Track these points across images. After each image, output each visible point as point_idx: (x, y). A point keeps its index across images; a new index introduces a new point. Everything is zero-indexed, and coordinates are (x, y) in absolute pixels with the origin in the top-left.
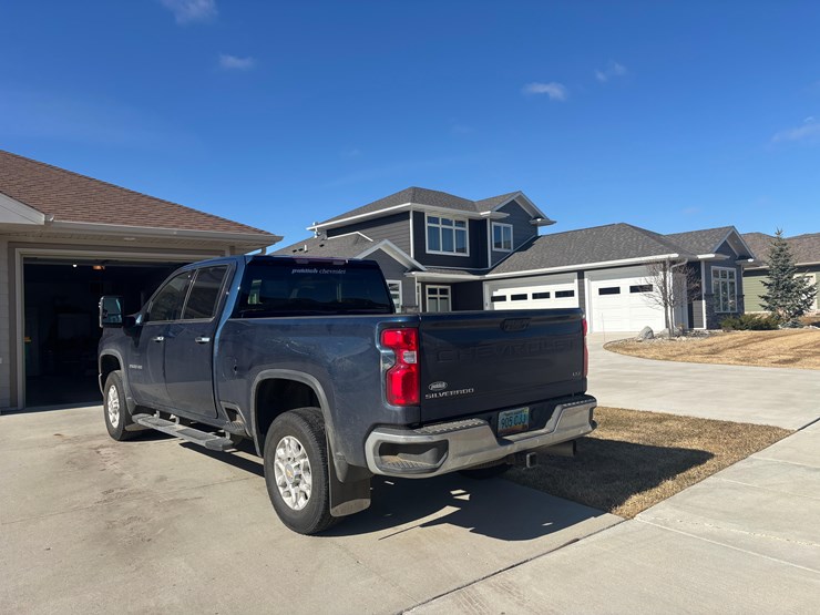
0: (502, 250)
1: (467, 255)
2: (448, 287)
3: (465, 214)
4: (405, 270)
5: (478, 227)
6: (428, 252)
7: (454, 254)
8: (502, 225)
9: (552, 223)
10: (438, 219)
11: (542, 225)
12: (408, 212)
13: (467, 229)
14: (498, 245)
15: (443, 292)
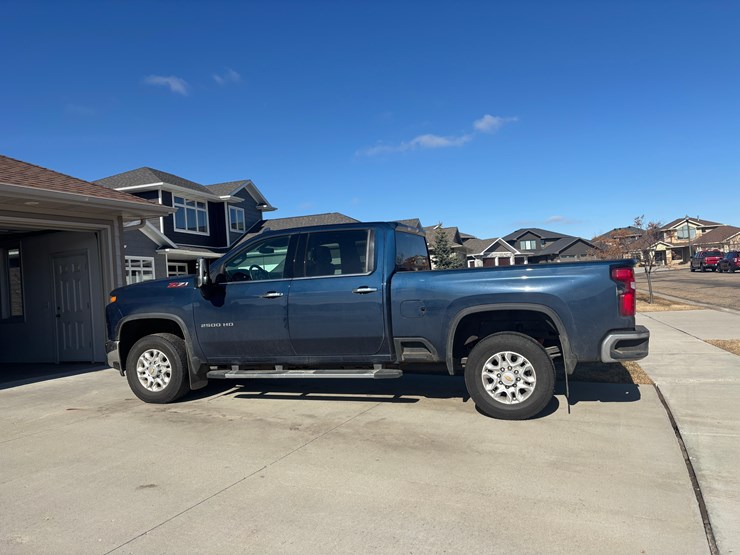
0: (237, 231)
1: (208, 234)
2: (185, 265)
3: (205, 197)
4: (157, 247)
5: (216, 209)
6: (176, 230)
7: (197, 233)
8: (237, 208)
9: (274, 209)
10: (182, 199)
11: (266, 210)
12: (157, 191)
13: (206, 210)
14: (234, 226)
15: (181, 269)
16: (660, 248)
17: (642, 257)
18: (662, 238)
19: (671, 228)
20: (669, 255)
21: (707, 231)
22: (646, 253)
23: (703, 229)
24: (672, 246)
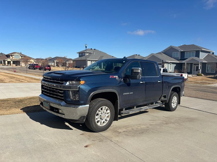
16: (9, 60)
17: (3, 62)
18: (10, 57)
19: (13, 55)
20: (12, 62)
21: (23, 57)
22: (4, 61)
23: (22, 56)
24: (13, 60)
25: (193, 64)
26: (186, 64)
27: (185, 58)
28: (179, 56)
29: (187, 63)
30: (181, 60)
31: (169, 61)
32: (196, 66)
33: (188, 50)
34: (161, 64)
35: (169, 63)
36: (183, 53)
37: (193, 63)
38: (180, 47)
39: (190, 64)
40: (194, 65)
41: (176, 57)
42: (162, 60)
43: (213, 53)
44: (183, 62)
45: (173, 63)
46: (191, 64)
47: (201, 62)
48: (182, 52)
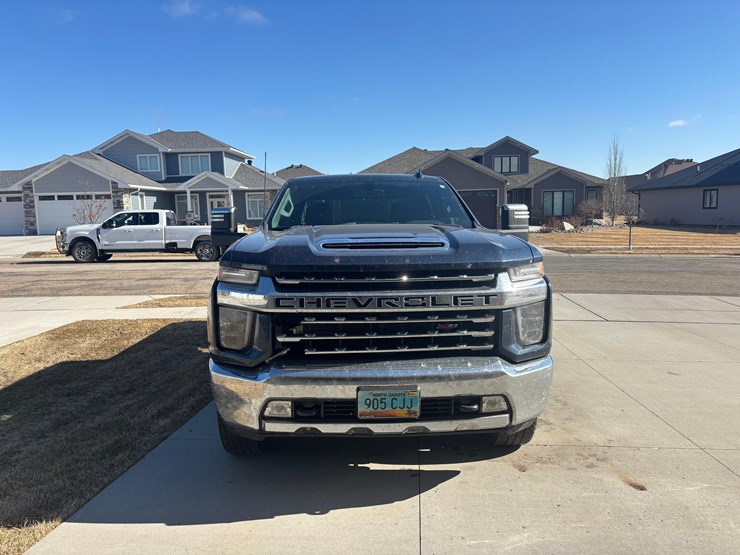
25: (208, 194)
26: (189, 195)
27: (181, 175)
28: (160, 167)
29: (192, 192)
30: (168, 181)
31: (139, 187)
32: (215, 201)
33: (187, 150)
34: (108, 197)
35: (137, 194)
36: (171, 159)
37: (206, 192)
38: (158, 136)
39: (198, 195)
40: (211, 197)
41: (149, 170)
42: (113, 183)
43: (250, 162)
44: (181, 187)
45: (149, 193)
46: (202, 194)
47: (235, 188)
48: (167, 155)
